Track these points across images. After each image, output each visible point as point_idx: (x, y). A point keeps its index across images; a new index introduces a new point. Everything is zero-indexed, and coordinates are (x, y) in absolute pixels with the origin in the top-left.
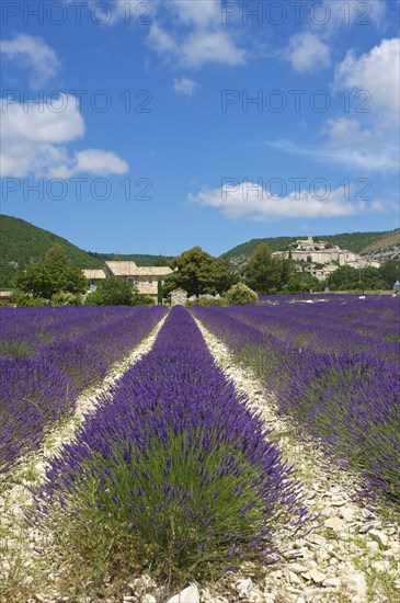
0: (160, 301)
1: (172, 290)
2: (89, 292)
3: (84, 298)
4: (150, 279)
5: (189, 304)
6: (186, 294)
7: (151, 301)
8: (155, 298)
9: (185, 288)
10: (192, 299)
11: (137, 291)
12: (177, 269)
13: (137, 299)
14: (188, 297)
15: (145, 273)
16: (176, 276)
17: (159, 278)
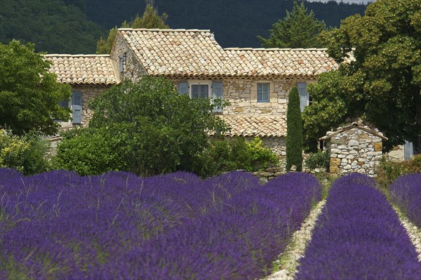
0: (293, 159)
1: (334, 125)
2: (65, 125)
3: (51, 146)
4: (262, 85)
5: (389, 170)
6: (378, 138)
7: (264, 160)
8: (279, 151)
9: (377, 122)
10: (400, 154)
11: (221, 127)
12: (351, 58)
13: (221, 154)
14: (387, 147)
15: (247, 69)
16: (348, 82)
17: (293, 85)
